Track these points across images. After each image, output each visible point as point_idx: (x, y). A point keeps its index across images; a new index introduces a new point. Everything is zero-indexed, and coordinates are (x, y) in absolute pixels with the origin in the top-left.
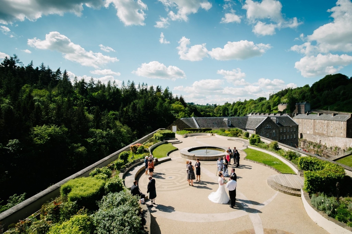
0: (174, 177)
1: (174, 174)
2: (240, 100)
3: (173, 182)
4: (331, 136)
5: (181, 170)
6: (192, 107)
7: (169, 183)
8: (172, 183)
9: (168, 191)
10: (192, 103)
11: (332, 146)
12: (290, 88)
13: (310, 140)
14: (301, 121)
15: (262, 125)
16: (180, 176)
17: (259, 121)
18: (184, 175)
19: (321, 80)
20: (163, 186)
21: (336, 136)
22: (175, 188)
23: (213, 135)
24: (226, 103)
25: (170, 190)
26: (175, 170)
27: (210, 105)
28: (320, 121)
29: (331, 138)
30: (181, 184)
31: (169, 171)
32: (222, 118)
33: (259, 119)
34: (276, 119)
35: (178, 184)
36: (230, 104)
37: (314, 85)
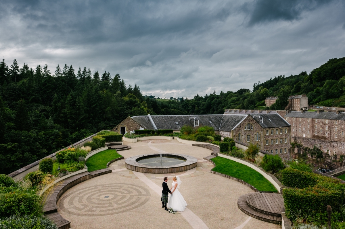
0: (111, 196)
1: (113, 192)
2: (215, 92)
3: (110, 203)
4: (336, 140)
5: (123, 186)
6: (151, 101)
7: (103, 204)
8: (108, 205)
9: (100, 215)
10: (152, 97)
11: (337, 154)
12: (281, 76)
13: (307, 146)
14: (295, 120)
15: (241, 126)
16: (120, 194)
17: (237, 120)
18: (126, 193)
19: (322, 66)
20: (94, 209)
21: (343, 141)
22: (110, 212)
23: (173, 138)
24: (196, 96)
25: (103, 215)
26: (115, 186)
27: (175, 98)
28: (320, 120)
29: (335, 144)
30: (119, 206)
31: (107, 188)
32: (188, 116)
33: (238, 117)
34: (261, 117)
35: (115, 206)
36: (201, 98)
37: (313, 72)
